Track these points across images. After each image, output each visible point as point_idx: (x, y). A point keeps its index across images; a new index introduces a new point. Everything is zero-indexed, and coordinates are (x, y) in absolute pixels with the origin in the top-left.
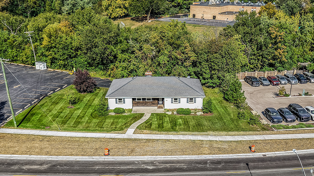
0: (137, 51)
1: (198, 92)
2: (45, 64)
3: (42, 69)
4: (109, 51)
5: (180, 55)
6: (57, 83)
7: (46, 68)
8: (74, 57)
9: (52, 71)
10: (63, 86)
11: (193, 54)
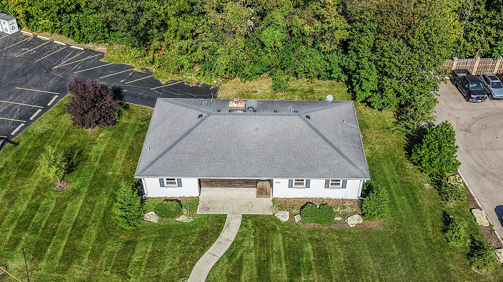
0: (212, 13)
1: (354, 165)
2: (14, 21)
3: (9, 33)
4: (147, 15)
5: (310, 23)
6: (36, 86)
7: (17, 30)
8: (74, 12)
9: (29, 39)
10: (49, 98)
11: (341, 22)
